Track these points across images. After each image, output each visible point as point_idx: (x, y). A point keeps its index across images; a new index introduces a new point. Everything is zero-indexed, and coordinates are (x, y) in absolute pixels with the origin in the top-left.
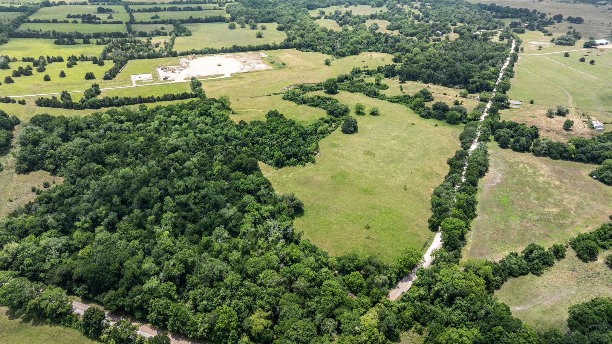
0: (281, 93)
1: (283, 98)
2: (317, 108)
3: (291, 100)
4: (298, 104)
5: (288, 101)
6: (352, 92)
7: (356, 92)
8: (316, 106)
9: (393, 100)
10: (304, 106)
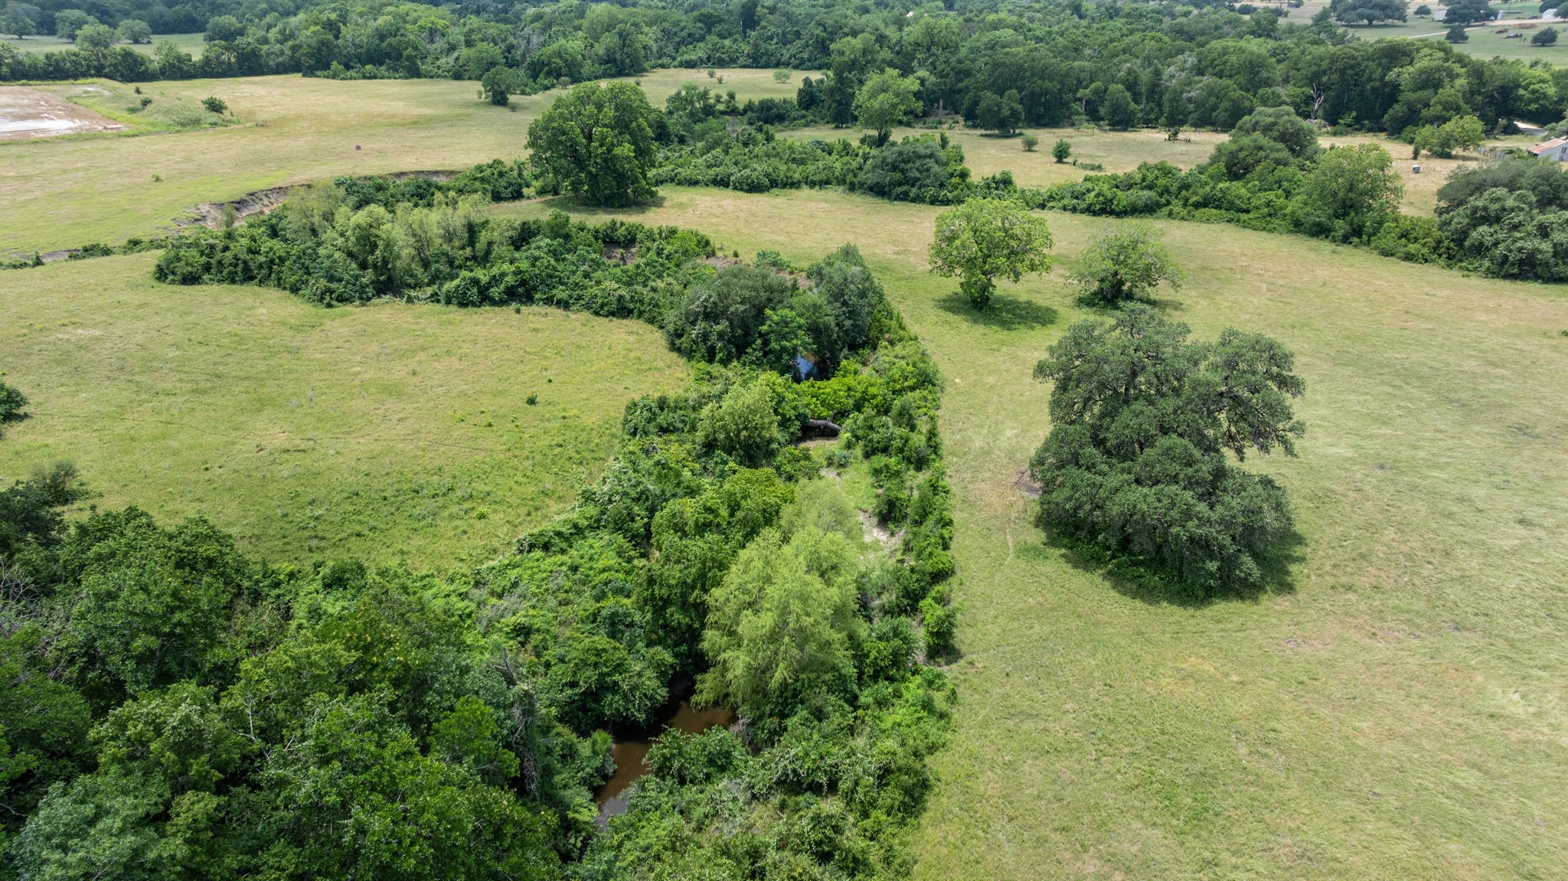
0: (155, 244)
1: (162, 274)
2: (536, 317)
3: (242, 273)
4: (330, 298)
5: (211, 294)
6: (753, 187)
7: (792, 184)
8: (521, 293)
9: (1124, 198)
10: (386, 311)
